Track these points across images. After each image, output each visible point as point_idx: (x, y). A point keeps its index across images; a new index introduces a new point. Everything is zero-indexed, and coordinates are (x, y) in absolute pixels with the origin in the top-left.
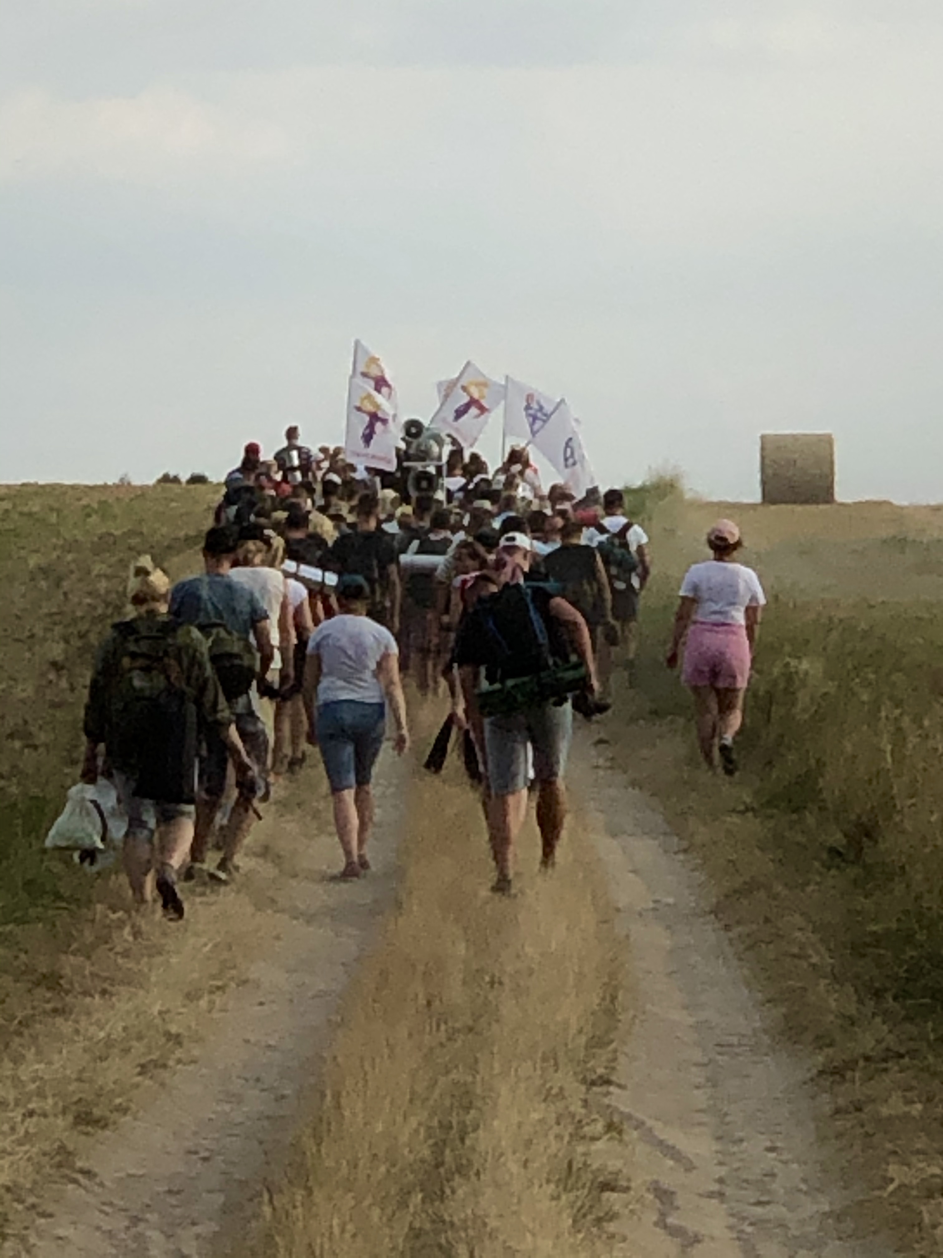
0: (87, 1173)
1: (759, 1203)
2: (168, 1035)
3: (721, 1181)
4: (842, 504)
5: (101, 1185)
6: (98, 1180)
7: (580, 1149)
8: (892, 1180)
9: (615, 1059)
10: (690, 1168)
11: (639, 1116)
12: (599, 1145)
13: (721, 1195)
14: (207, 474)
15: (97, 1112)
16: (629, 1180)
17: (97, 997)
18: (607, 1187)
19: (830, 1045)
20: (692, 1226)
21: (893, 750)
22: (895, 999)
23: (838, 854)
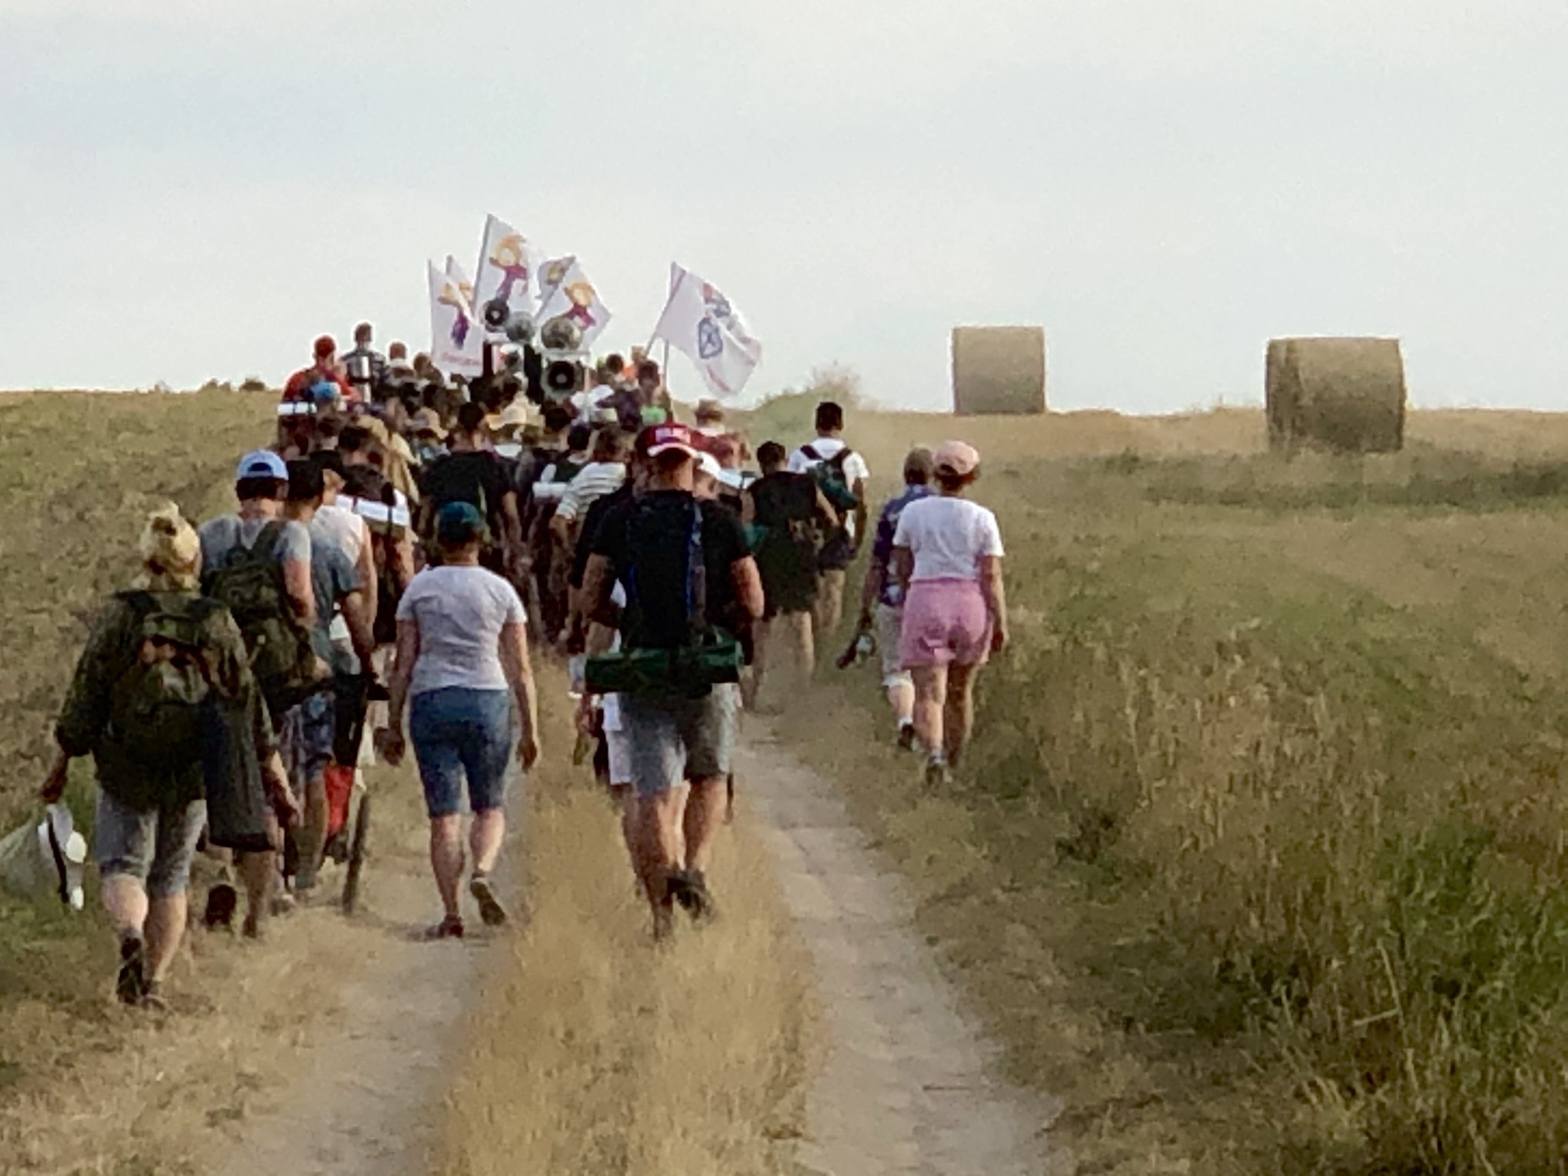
2: (242, 1077)
4: (1055, 415)
9: (801, 1108)
14: (263, 379)
17: (151, 1029)
19: (1070, 1088)
21: (1139, 719)
22: (1149, 1029)
23: (1071, 850)
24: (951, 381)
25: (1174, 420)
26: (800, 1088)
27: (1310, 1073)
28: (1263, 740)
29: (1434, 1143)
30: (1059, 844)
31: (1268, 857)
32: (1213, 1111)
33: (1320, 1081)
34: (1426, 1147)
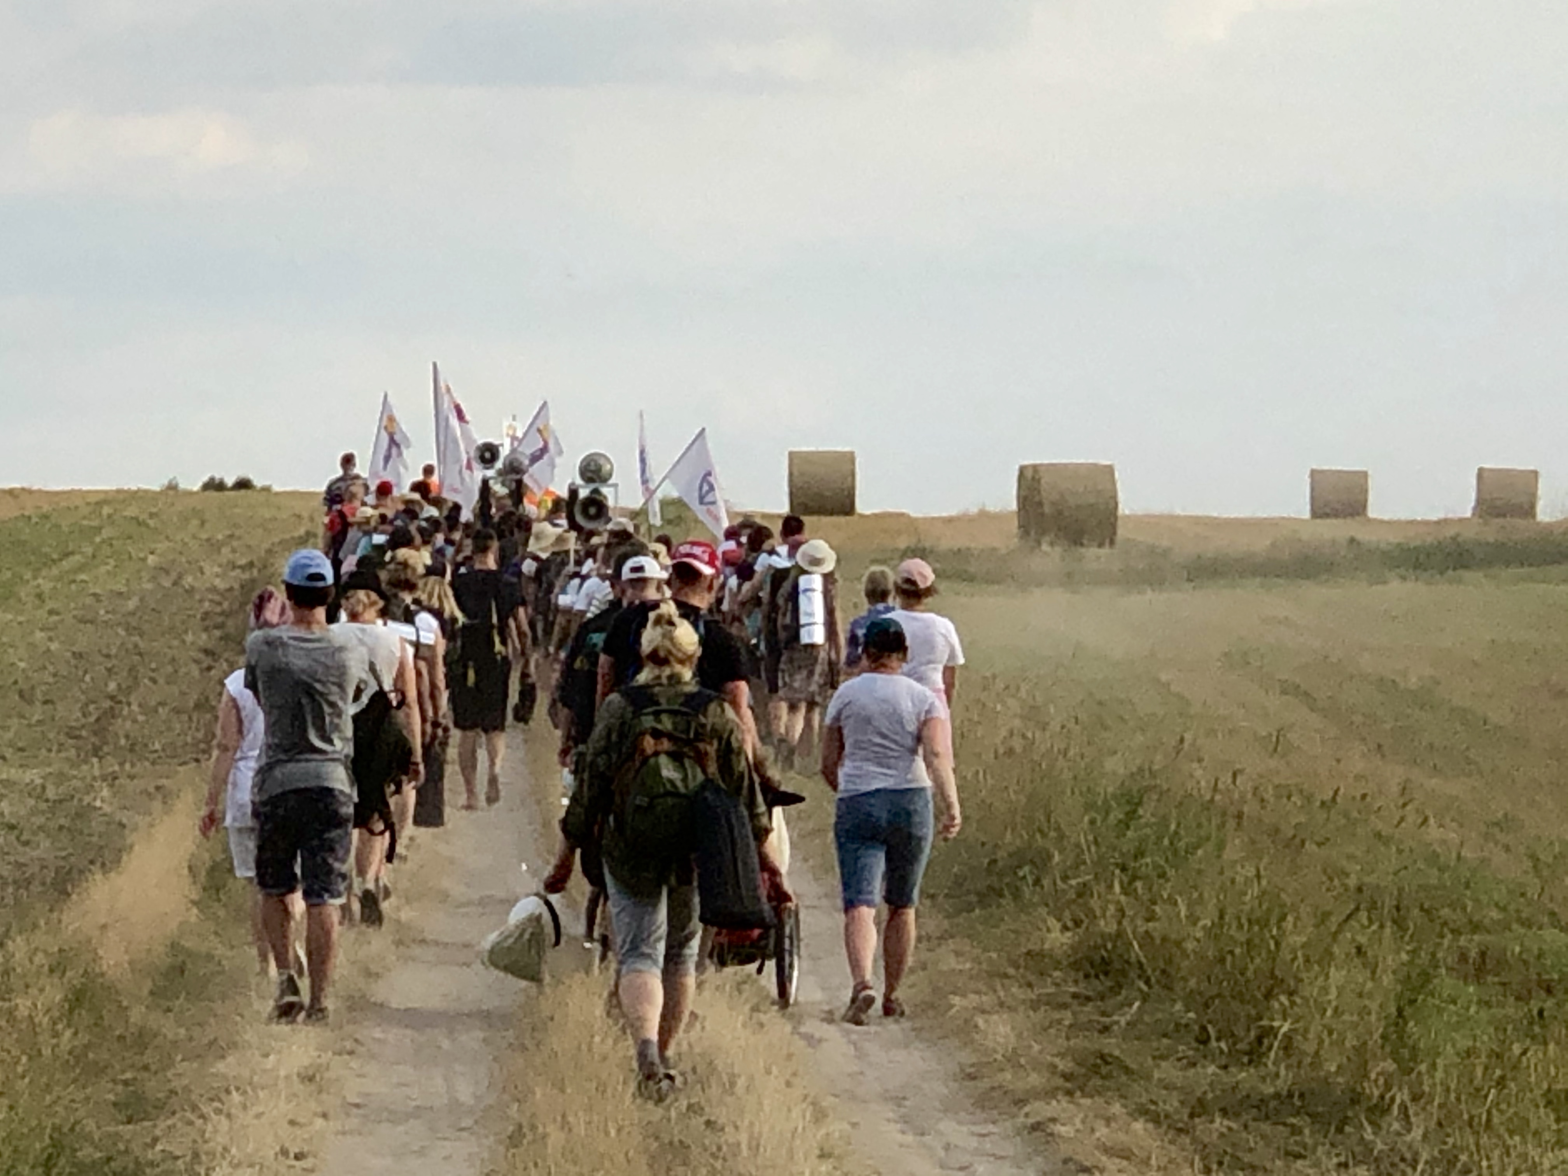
4: (862, 516)
14: (251, 477)
25: (950, 520)
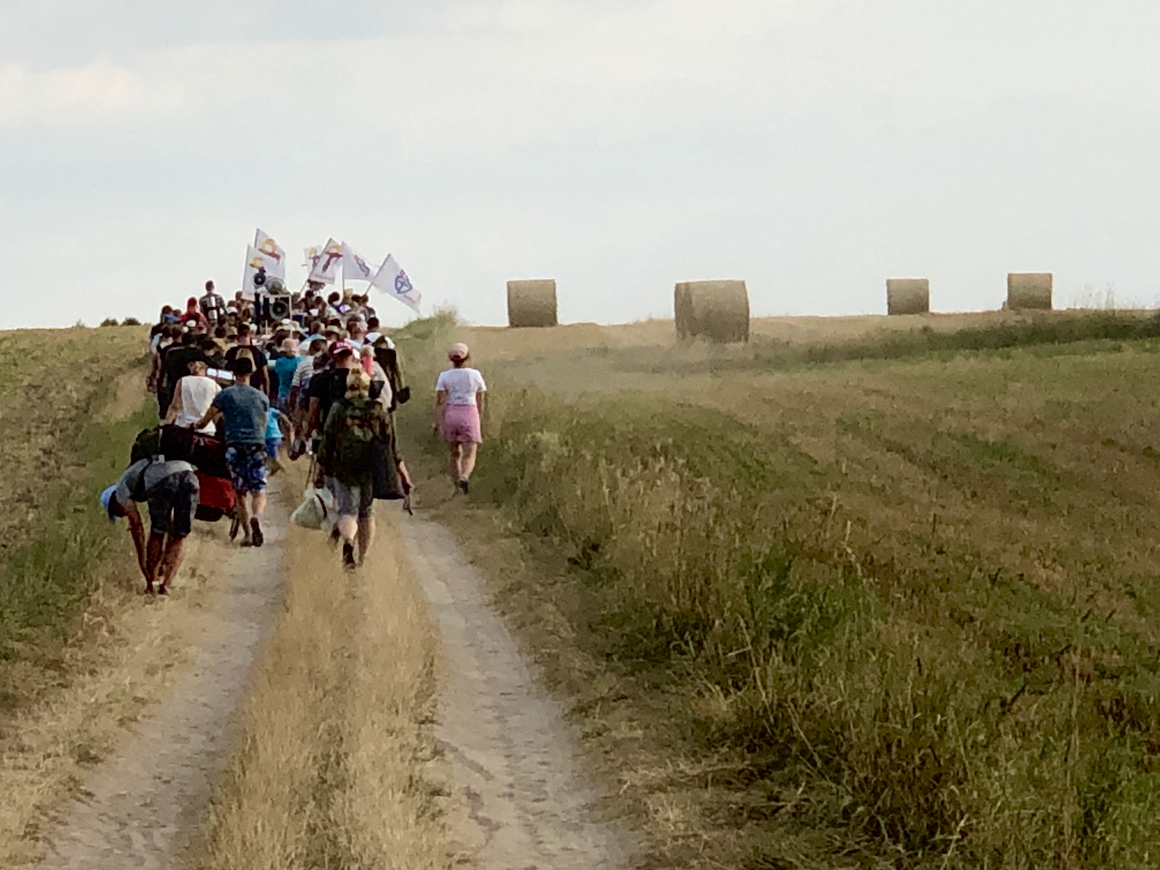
0: (89, 794)
1: (538, 800)
2: (136, 700)
3: (511, 786)
4: (563, 326)
5: (98, 802)
6: (95, 799)
7: (418, 767)
8: (626, 783)
9: (434, 707)
10: (489, 777)
11: (454, 744)
12: (430, 764)
13: (511, 795)
14: (137, 317)
15: (93, 752)
16: (450, 787)
17: (87, 674)
18: (437, 792)
19: (578, 692)
20: (494, 818)
21: (610, 492)
22: (619, 659)
23: (576, 563)
24: (507, 310)
25: (625, 326)
26: (434, 696)
27: (705, 681)
28: (676, 503)
29: (772, 719)
30: (570, 560)
31: (680, 564)
32: (653, 704)
33: (710, 685)
34: (768, 720)
